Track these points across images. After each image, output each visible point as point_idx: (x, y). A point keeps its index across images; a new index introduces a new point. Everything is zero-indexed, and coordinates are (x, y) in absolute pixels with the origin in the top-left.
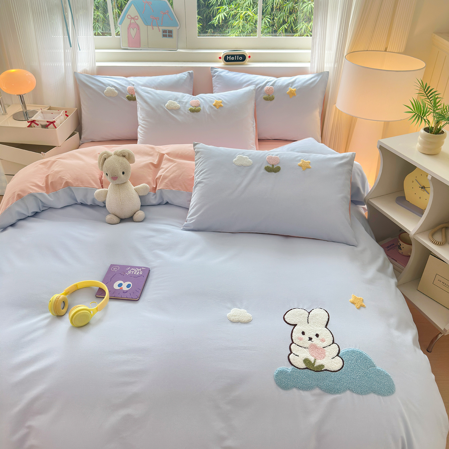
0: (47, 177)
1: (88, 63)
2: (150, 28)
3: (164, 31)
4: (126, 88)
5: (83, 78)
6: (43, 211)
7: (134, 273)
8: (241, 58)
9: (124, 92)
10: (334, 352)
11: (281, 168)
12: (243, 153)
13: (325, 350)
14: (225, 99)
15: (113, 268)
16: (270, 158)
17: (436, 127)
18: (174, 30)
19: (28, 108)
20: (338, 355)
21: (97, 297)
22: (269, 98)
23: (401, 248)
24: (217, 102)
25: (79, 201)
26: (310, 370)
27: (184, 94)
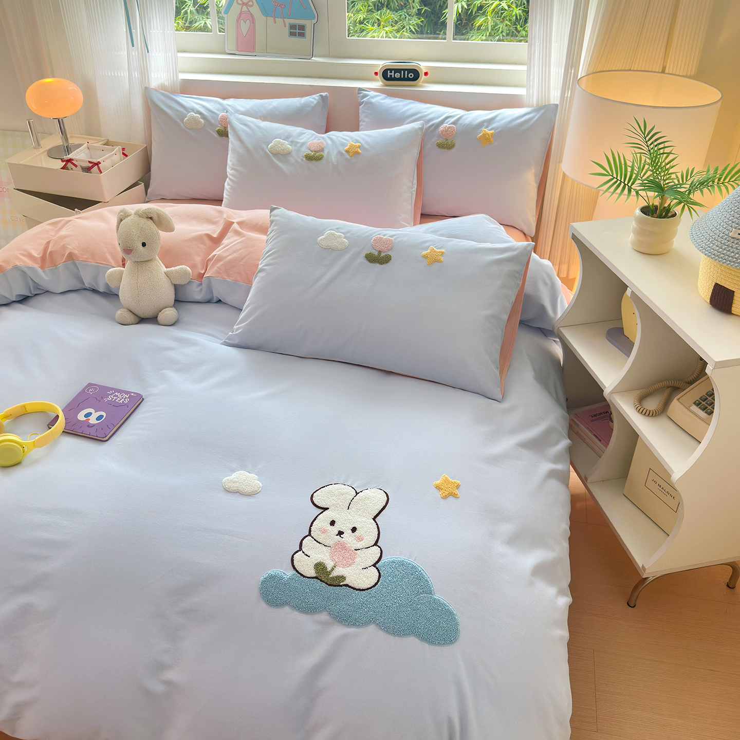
0: (48, 243)
2: (271, 19)
3: (293, 27)
4: (217, 115)
5: (157, 98)
6: (36, 295)
7: (116, 399)
8: (411, 75)
9: (213, 121)
10: (369, 559)
11: (392, 259)
12: (337, 229)
13: (356, 554)
14: (366, 142)
15: (89, 389)
16: (379, 240)
18: (308, 24)
19: (71, 141)
20: (374, 565)
22: (446, 145)
24: (351, 146)
25: (87, 285)
26: (321, 581)
27: (305, 130)
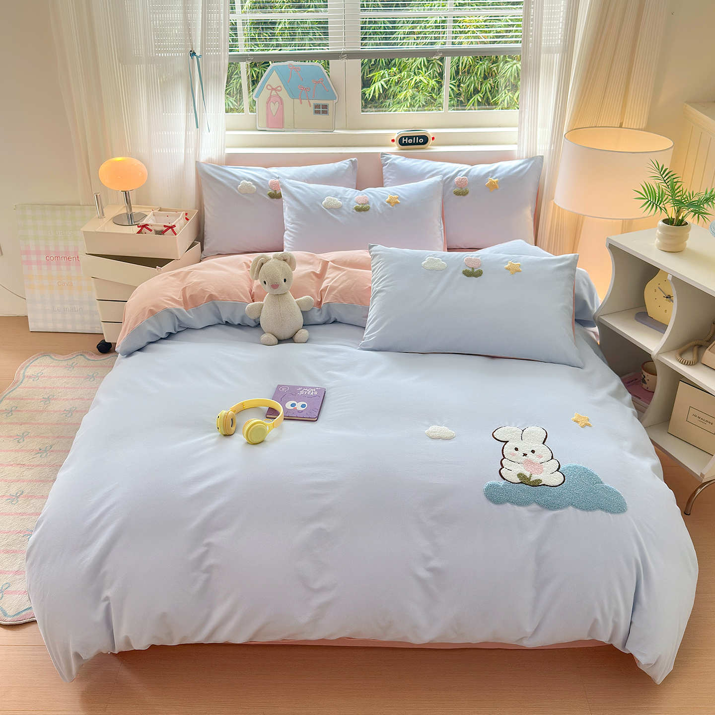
0: (184, 289)
1: (215, 149)
2: (297, 101)
3: (317, 106)
4: (268, 181)
5: (208, 169)
6: (178, 332)
7: (307, 393)
8: (421, 141)
9: (264, 187)
10: (552, 467)
11: (483, 273)
12: (434, 255)
13: (542, 466)
14: (402, 194)
15: (281, 389)
16: (469, 260)
17: (677, 217)
18: (331, 104)
19: (134, 210)
20: (558, 470)
21: (267, 418)
22: (462, 193)
23: (645, 381)
24: (391, 198)
25: (224, 319)
26: (525, 484)
27: (346, 188)
